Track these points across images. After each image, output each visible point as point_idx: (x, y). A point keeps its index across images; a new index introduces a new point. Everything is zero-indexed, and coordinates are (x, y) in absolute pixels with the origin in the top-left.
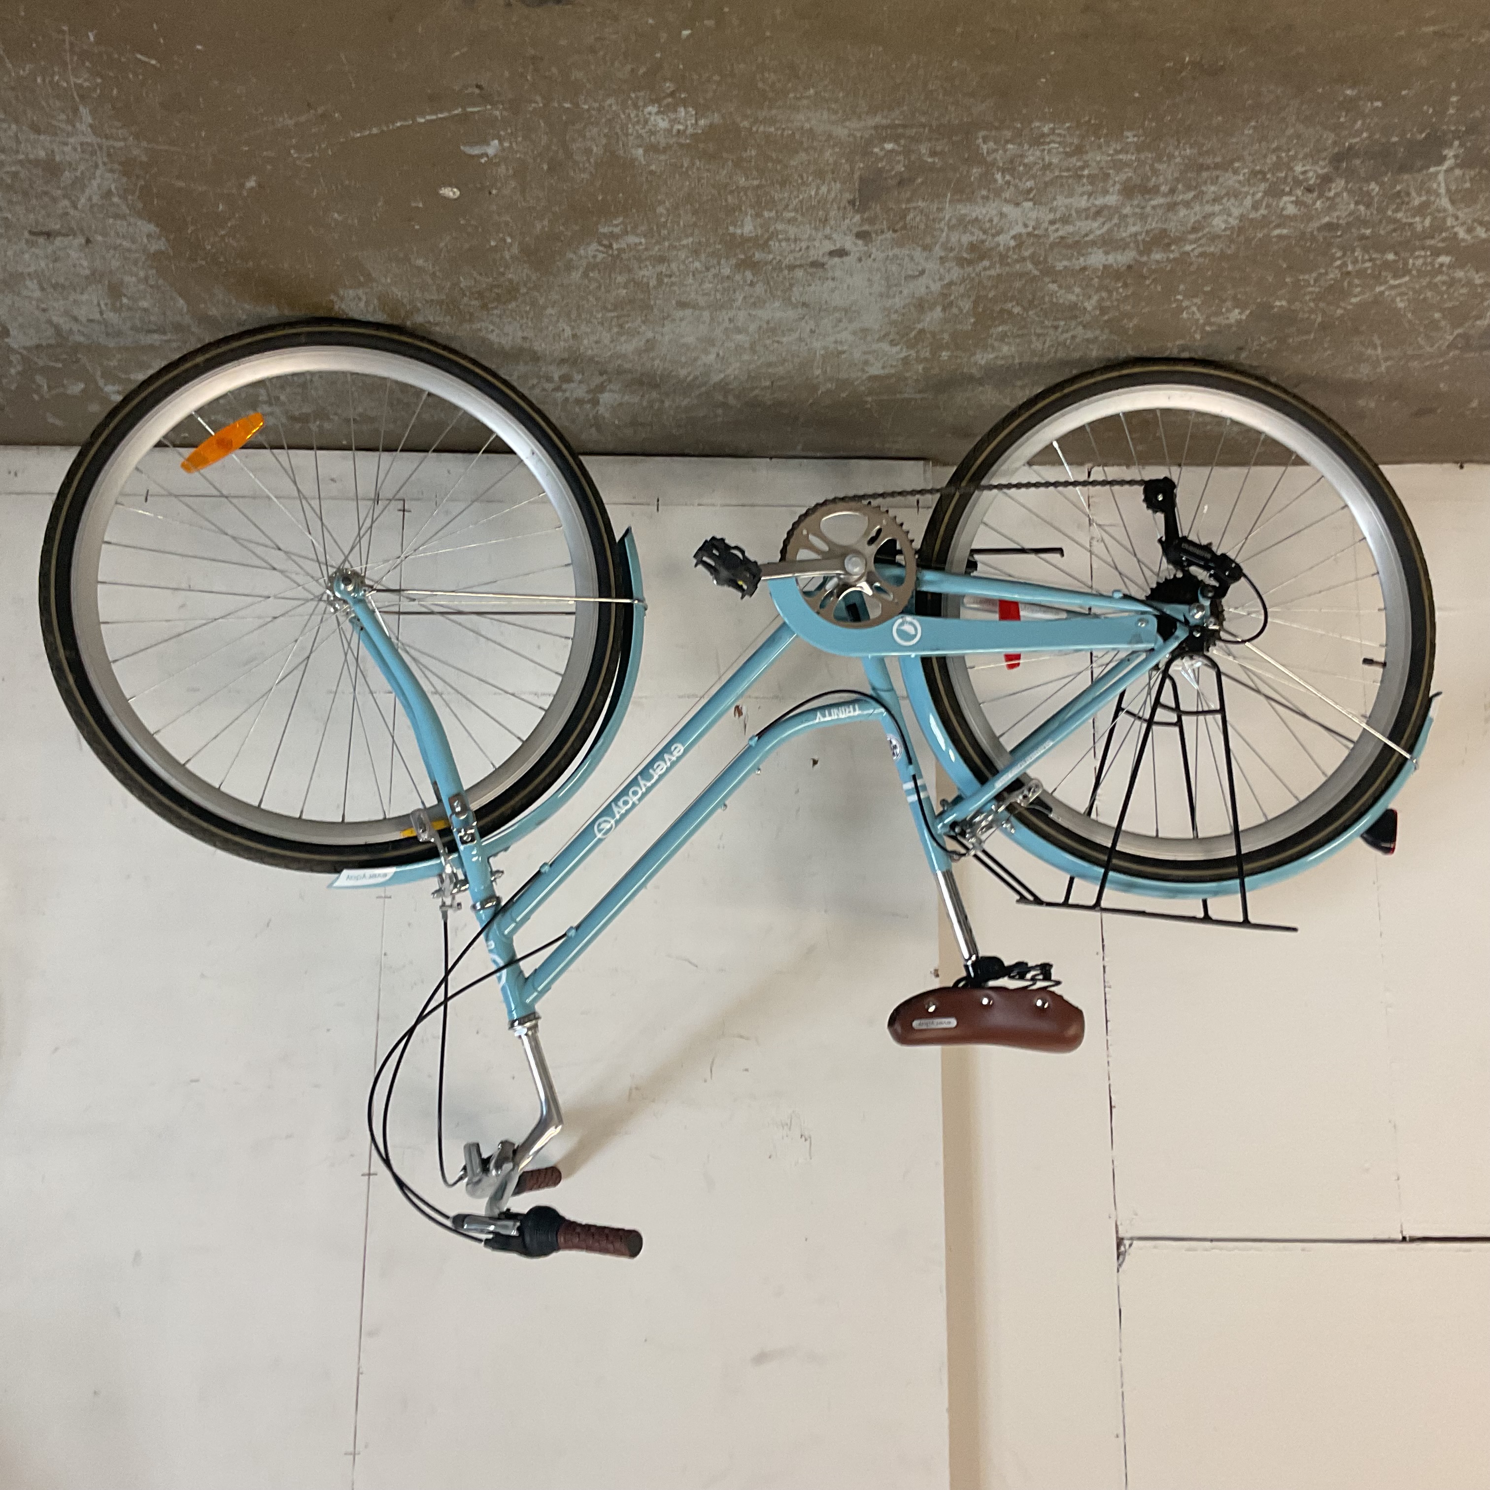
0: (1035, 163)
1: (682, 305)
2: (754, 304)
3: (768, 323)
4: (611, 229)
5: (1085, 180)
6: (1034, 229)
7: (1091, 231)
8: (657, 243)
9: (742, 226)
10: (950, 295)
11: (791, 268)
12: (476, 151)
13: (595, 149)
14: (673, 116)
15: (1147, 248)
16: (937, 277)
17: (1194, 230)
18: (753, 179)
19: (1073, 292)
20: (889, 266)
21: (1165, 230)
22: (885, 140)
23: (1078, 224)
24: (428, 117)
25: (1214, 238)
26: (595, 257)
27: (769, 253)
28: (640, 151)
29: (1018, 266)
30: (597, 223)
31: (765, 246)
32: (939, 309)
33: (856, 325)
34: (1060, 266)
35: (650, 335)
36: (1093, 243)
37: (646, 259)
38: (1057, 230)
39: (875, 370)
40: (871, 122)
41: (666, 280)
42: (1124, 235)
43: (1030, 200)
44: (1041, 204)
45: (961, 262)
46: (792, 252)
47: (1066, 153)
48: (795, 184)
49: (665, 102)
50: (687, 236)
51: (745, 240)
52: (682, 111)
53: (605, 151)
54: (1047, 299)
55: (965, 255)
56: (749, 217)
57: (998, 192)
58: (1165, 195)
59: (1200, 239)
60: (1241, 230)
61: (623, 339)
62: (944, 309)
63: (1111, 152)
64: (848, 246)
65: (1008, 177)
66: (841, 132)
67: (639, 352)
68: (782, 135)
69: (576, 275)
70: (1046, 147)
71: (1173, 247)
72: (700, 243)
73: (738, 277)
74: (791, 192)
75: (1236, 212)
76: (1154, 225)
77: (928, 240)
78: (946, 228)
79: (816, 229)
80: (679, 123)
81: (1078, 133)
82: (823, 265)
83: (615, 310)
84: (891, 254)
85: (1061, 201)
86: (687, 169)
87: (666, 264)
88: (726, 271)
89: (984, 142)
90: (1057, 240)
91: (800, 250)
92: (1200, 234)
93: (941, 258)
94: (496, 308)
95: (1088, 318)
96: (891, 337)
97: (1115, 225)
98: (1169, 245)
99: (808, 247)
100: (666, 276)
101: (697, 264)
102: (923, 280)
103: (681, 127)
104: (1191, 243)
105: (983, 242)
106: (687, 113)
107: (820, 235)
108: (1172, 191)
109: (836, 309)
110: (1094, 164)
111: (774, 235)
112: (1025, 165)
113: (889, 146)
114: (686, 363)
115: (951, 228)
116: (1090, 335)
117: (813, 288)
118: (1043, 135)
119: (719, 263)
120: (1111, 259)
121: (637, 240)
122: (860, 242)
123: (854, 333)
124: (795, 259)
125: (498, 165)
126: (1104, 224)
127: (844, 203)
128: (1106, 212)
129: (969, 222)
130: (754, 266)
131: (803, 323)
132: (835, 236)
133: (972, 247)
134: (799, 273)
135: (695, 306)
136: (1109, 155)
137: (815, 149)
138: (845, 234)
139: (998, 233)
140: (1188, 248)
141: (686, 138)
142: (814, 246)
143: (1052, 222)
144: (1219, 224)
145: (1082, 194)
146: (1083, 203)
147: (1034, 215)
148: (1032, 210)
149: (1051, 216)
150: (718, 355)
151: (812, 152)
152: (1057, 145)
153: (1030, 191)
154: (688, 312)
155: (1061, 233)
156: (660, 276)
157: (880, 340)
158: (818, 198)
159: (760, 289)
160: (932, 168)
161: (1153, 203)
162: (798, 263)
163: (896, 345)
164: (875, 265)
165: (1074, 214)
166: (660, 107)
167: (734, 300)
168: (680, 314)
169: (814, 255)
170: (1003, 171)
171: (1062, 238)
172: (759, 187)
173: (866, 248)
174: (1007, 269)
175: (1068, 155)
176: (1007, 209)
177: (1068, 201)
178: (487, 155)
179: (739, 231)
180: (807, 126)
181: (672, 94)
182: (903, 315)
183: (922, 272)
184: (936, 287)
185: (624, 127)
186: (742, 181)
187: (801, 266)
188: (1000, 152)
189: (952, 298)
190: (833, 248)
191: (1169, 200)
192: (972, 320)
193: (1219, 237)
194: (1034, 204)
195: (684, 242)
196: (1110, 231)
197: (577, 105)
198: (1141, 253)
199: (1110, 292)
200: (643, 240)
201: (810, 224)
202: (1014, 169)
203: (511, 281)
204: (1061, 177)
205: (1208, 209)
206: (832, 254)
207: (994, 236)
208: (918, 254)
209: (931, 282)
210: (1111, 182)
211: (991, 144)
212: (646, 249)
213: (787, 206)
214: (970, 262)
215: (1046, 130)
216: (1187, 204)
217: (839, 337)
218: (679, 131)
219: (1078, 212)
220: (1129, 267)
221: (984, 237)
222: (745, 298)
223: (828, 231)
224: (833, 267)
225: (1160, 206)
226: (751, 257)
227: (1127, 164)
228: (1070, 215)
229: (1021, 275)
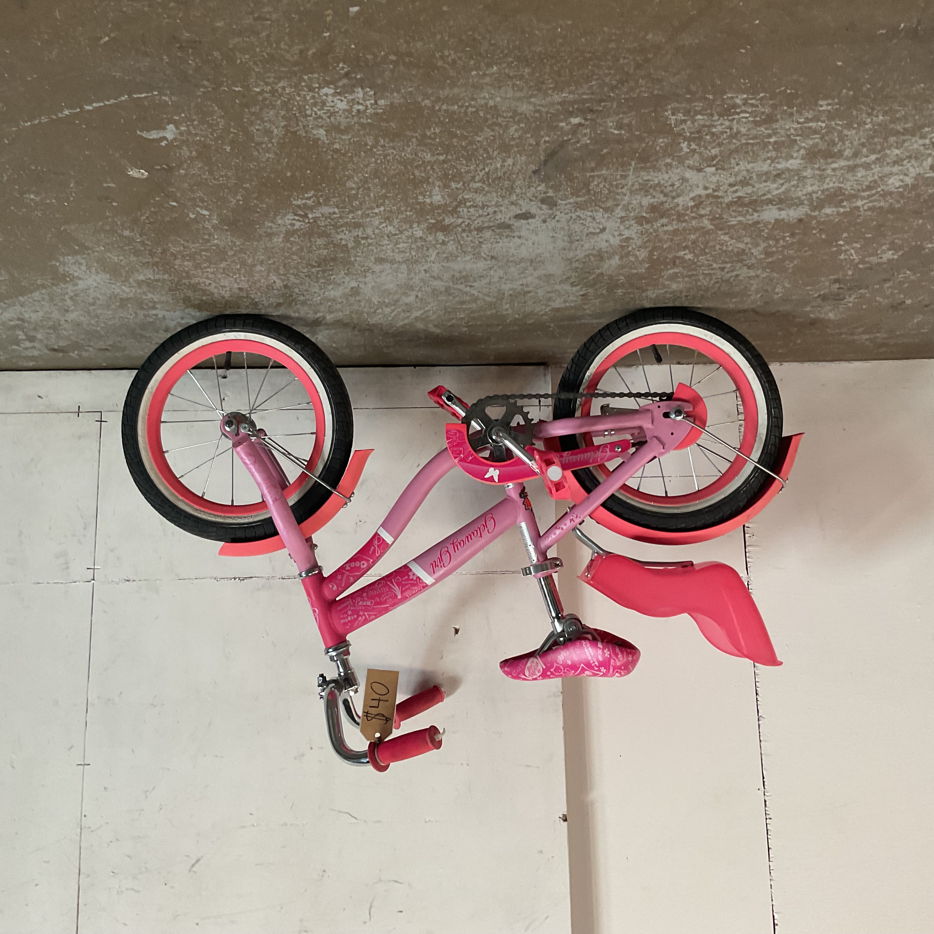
0: (722, 133)
1: (380, 261)
2: (447, 258)
3: (460, 272)
4: (304, 201)
5: (770, 147)
6: (714, 191)
7: (769, 192)
8: (351, 212)
9: (430, 196)
10: (628, 247)
11: (480, 230)
12: (154, 135)
13: (276, 131)
14: (350, 97)
15: (820, 205)
16: (616, 233)
17: (869, 188)
18: (438, 154)
19: (743, 242)
20: (572, 226)
21: (841, 188)
22: (572, 114)
23: (757, 185)
24: (95, 105)
25: (885, 195)
26: (293, 225)
27: (458, 217)
28: (322, 132)
29: (694, 223)
30: (290, 196)
31: (454, 212)
32: (617, 257)
33: (540, 272)
34: (733, 221)
35: (354, 284)
36: (770, 202)
37: (342, 226)
38: (736, 191)
39: (558, 303)
40: (557, 98)
41: (363, 242)
42: (800, 194)
43: (714, 166)
44: (723, 169)
45: (640, 220)
46: (480, 216)
47: (755, 122)
48: (481, 158)
49: (341, 84)
50: (377, 206)
51: (434, 208)
52: (359, 93)
53: (287, 131)
54: (718, 247)
55: (644, 215)
56: (437, 188)
57: (681, 161)
58: (848, 159)
59: (873, 195)
60: (914, 187)
61: (330, 287)
62: (621, 258)
63: (802, 120)
64: (533, 210)
65: (693, 146)
66: (524, 108)
67: (346, 296)
68: (466, 112)
69: (278, 240)
70: (737, 117)
71: (845, 203)
72: (391, 211)
73: (430, 238)
74: (477, 165)
75: (913, 172)
76: (831, 185)
77: (610, 204)
78: (628, 193)
79: (503, 197)
80: (358, 103)
81: (771, 102)
82: (509, 227)
83: (319, 266)
84: (574, 216)
85: (744, 166)
86: (372, 147)
87: (361, 229)
88: (419, 233)
89: (673, 114)
90: (736, 200)
91: (488, 214)
92: (874, 192)
93: (622, 218)
94: (209, 267)
95: (753, 261)
96: (572, 280)
97: (793, 186)
98: (842, 201)
99: (495, 212)
100: (363, 238)
101: (390, 228)
102: (604, 236)
103: (360, 107)
104: (863, 198)
105: (662, 203)
106: (365, 93)
107: (506, 202)
108: (856, 155)
109: (522, 260)
110: (782, 132)
111: (463, 202)
112: (713, 134)
113: (575, 121)
114: (389, 303)
115: (632, 192)
116: (752, 273)
117: (501, 244)
118: (735, 106)
119: (411, 227)
120: (783, 214)
121: (331, 210)
122: (544, 207)
123: (539, 278)
124: (483, 222)
125: (179, 147)
126: (782, 184)
127: (530, 172)
128: (787, 175)
129: (650, 187)
130: (445, 229)
131: (492, 272)
132: (521, 202)
133: (653, 208)
134: (488, 234)
135: (392, 262)
136: (799, 123)
137: (500, 125)
138: (531, 200)
139: (678, 196)
140: (859, 203)
141: (367, 118)
142: (501, 211)
143: (731, 185)
144: (894, 183)
145: (765, 160)
146: (765, 167)
147: (714, 179)
148: (714, 174)
149: (732, 180)
150: (417, 296)
151: (497, 128)
152: (748, 115)
153: (713, 158)
154: (387, 266)
155: (739, 194)
156: (357, 240)
157: (561, 282)
158: (505, 169)
159: (451, 247)
160: (619, 140)
161: (835, 165)
162: (486, 225)
163: (576, 286)
164: (559, 225)
165: (755, 177)
166: (336, 88)
167: (428, 256)
168: (377, 268)
169: (501, 217)
170: (690, 140)
171: (739, 198)
172: (444, 162)
173: (551, 212)
174: (684, 224)
175: (757, 124)
176: (689, 174)
177: (749, 166)
178: (165, 138)
179: (428, 201)
180: (491, 103)
181: (347, 75)
182: (584, 263)
183: (603, 230)
184: (615, 241)
185: (302, 110)
186: (428, 157)
187: (489, 227)
188: (689, 122)
189: (630, 248)
190: (519, 212)
191: (851, 163)
192: (647, 265)
193: (891, 193)
194: (717, 170)
195: (377, 211)
196: (788, 191)
197: (247, 88)
198: (814, 209)
199: (777, 241)
200: (336, 210)
201: (497, 192)
202: (700, 138)
203: (217, 246)
204: (748, 144)
205: (887, 169)
206: (518, 217)
207: (673, 198)
208: (599, 215)
209: (610, 236)
210: (796, 148)
211: (681, 116)
212: (341, 218)
213: (473, 177)
214: (648, 221)
215: (738, 101)
216: (867, 166)
217: (524, 281)
218: (358, 111)
219: (759, 176)
220: (800, 220)
221: (665, 199)
222: (438, 253)
223: (514, 198)
224: (519, 229)
225: (841, 168)
226: (441, 221)
227: (815, 132)
228: (751, 178)
229: (697, 229)
